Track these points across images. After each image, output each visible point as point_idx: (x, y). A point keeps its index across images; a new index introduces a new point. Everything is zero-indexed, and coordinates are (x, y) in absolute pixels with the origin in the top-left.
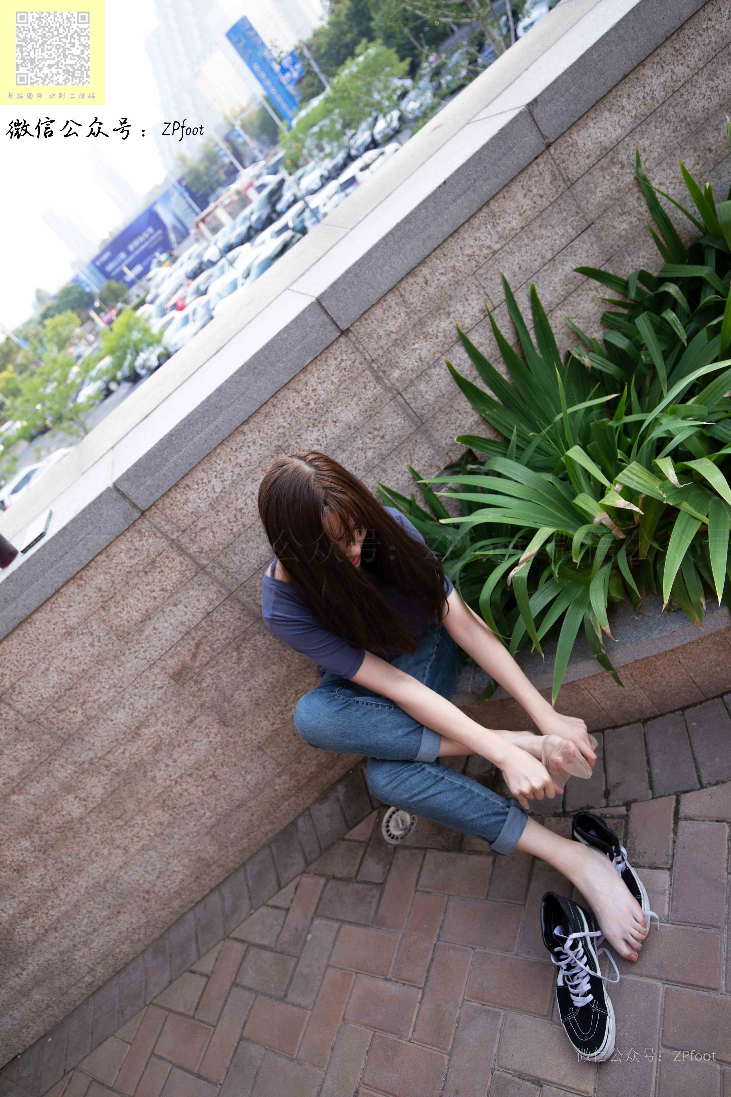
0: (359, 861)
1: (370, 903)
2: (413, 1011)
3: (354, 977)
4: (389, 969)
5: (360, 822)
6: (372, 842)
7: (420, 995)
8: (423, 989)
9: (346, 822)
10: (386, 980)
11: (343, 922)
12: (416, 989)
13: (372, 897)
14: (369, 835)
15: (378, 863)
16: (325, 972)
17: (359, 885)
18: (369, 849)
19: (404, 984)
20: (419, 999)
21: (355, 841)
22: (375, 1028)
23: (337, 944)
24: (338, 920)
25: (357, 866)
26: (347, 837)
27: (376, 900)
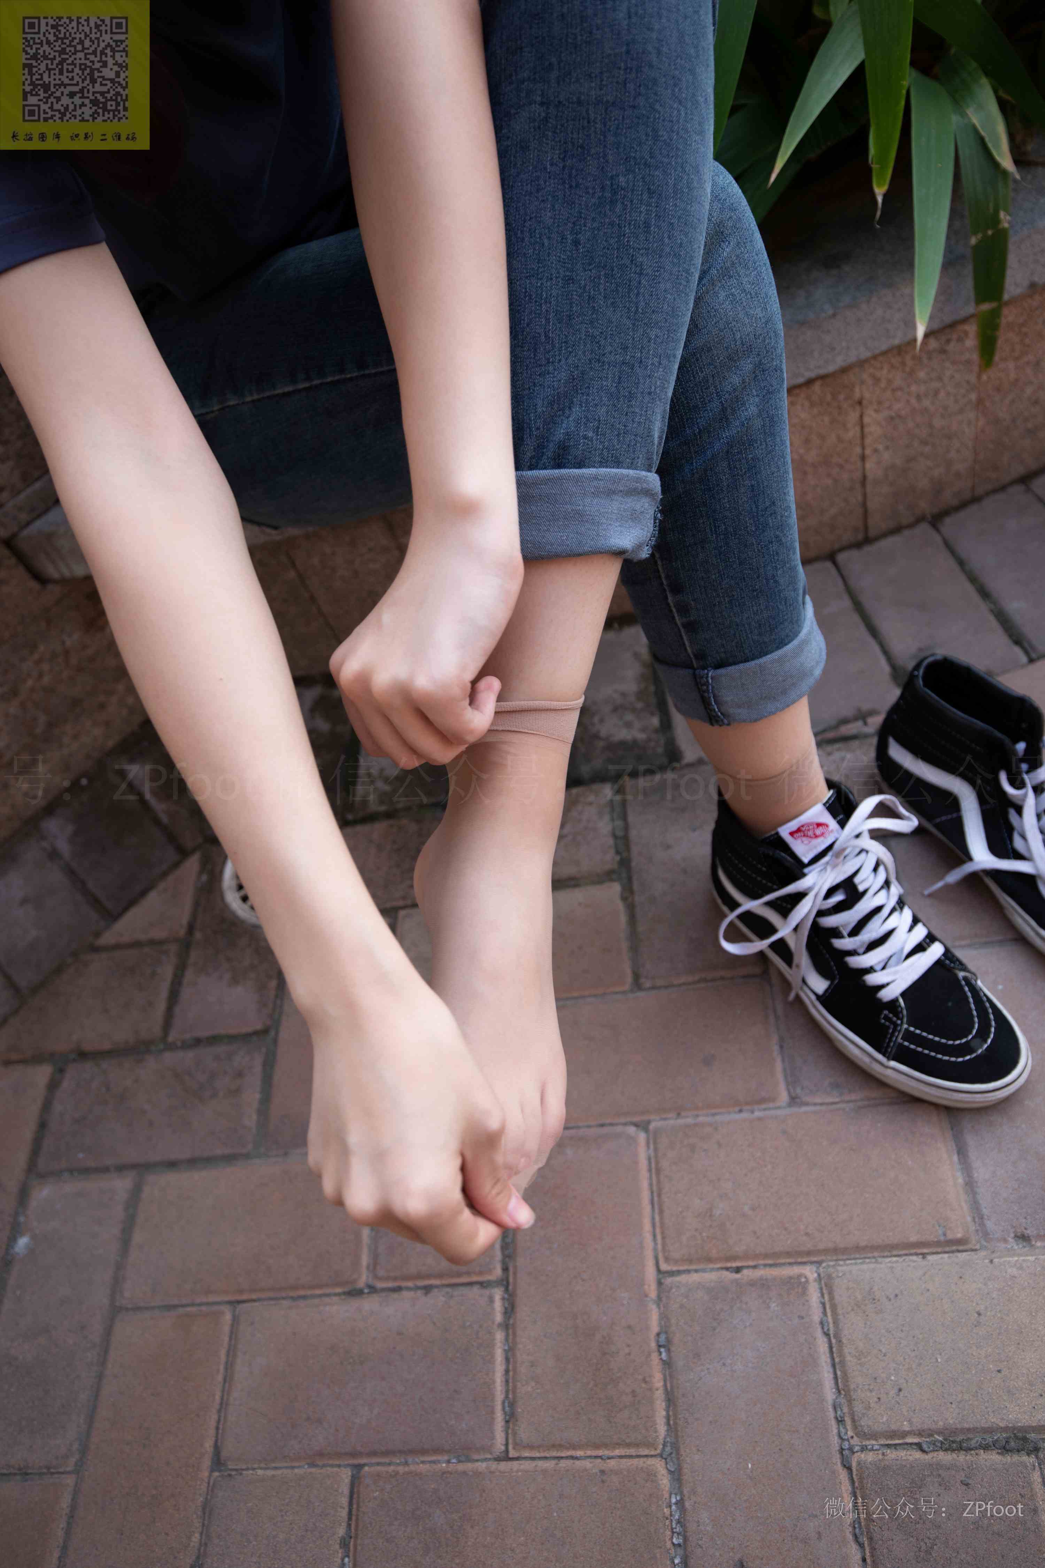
0: (164, 993)
1: (236, 1092)
2: (490, 1360)
3: (228, 1317)
4: (356, 1263)
5: (144, 893)
6: (198, 935)
7: (498, 1305)
8: (505, 1283)
9: (95, 902)
10: (355, 1293)
11: (143, 1168)
12: (476, 1289)
13: (240, 1074)
14: (185, 921)
15: (235, 981)
16: (108, 1332)
17: (180, 1054)
18: (194, 955)
19: (427, 1289)
20: (499, 1318)
21: (136, 944)
22: (353, 1455)
23: (138, 1237)
24: (121, 1168)
25: (161, 1006)
26: (107, 938)
27: (254, 1080)
